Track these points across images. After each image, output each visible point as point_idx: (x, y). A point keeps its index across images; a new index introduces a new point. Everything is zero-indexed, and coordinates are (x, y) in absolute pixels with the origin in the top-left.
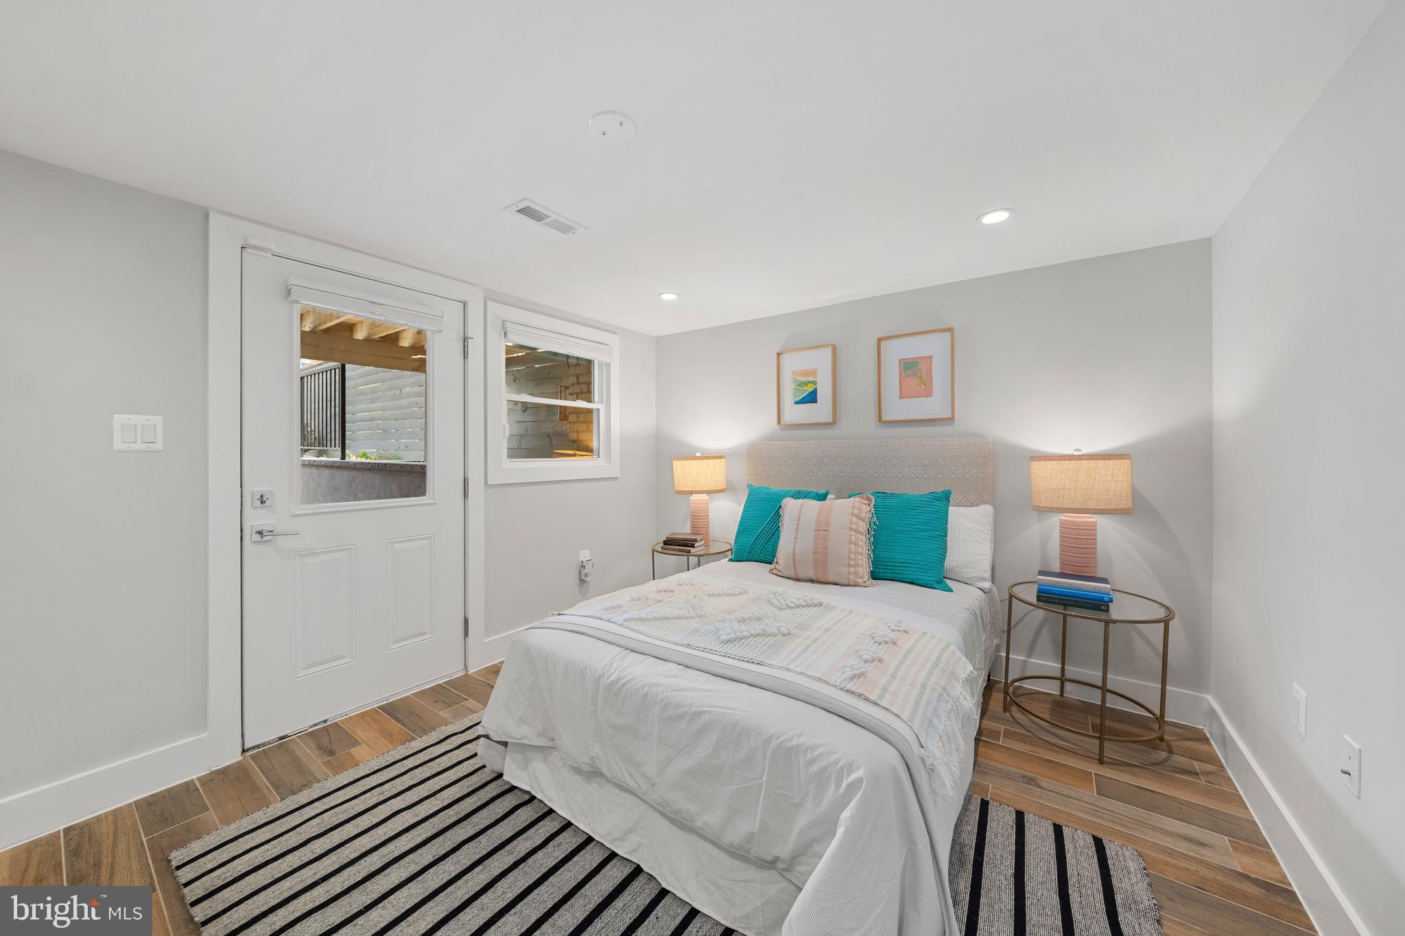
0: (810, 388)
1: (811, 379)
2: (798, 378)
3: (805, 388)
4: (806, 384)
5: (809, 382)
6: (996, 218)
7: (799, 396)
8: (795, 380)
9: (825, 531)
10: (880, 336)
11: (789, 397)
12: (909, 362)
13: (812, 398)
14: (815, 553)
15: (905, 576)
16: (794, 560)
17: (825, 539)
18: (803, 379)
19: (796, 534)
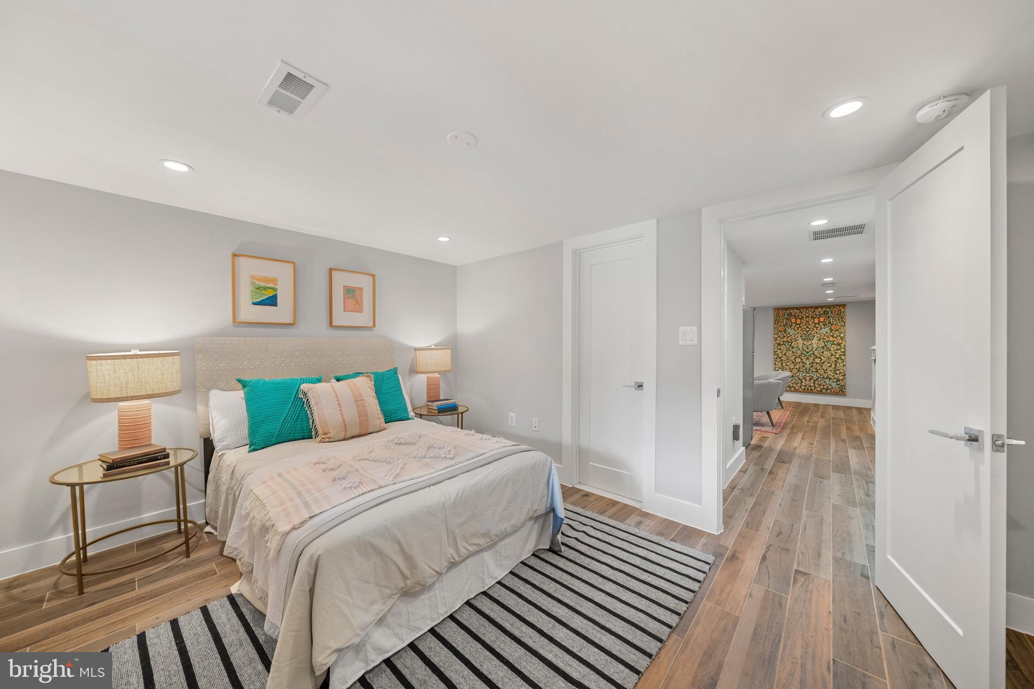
0: (270, 293)
1: (271, 285)
2: (257, 282)
3: (265, 292)
4: (265, 289)
5: (269, 288)
6: (444, 239)
7: (258, 298)
8: (252, 283)
9: (362, 400)
10: (332, 267)
11: (246, 296)
12: (349, 289)
13: (272, 301)
14: (360, 416)
15: (395, 418)
16: (345, 426)
17: (363, 405)
18: (262, 284)
19: (340, 407)
